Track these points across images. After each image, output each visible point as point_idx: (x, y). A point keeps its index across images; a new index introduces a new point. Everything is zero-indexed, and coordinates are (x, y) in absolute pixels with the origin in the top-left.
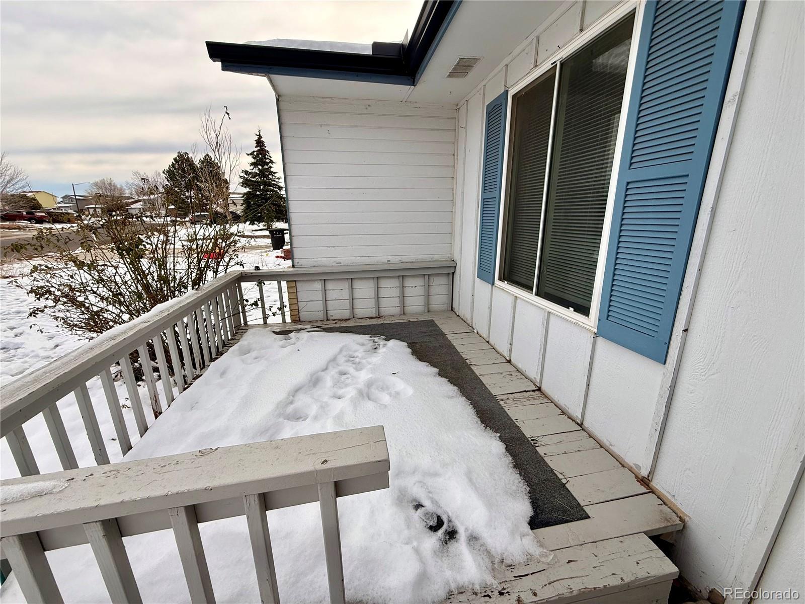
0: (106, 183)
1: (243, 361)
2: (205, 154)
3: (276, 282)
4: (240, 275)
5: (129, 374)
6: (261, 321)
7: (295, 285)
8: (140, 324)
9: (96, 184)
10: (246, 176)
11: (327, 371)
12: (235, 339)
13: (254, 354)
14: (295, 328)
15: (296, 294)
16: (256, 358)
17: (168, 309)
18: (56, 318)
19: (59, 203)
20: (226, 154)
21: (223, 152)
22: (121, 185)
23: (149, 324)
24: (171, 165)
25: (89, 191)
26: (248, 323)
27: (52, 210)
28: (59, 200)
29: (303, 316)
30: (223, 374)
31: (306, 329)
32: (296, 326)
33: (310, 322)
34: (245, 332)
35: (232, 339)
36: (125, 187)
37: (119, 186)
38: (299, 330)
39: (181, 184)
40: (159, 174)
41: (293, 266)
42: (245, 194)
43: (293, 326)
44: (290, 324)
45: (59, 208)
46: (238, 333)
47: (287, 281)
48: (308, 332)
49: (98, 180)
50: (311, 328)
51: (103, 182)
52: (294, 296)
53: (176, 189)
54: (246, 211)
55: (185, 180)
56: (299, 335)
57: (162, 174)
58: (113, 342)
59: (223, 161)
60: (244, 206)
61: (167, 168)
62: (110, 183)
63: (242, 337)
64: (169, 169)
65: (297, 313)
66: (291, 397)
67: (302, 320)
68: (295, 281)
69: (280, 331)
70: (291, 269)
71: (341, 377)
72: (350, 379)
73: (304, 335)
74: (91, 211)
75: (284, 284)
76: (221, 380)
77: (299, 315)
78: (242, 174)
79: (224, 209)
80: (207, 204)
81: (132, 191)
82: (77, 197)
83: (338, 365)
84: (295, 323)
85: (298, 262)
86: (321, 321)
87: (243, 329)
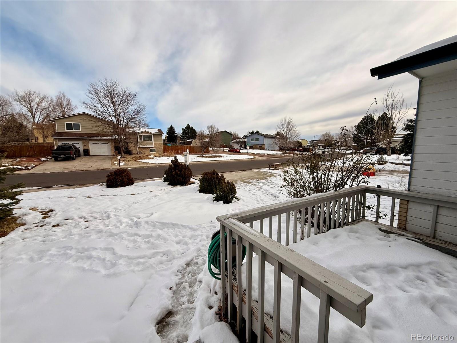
0: (327, 134)
1: (348, 235)
2: (383, 113)
3: (392, 198)
4: (366, 188)
5: (303, 220)
6: (374, 220)
7: (407, 203)
8: (304, 200)
9: (323, 135)
10: (409, 123)
11: (406, 270)
12: (352, 223)
13: (357, 235)
14: (399, 233)
15: (406, 209)
16: (357, 238)
17: (317, 197)
18: (287, 190)
19: (308, 144)
20: (398, 111)
21: (395, 110)
22: (333, 135)
23: (307, 200)
24: (360, 122)
25: (320, 138)
26: (365, 218)
27: (305, 147)
28: (309, 142)
29: (409, 226)
30: (336, 237)
31: (407, 236)
32: (399, 232)
33: (415, 233)
34: (360, 222)
35: (350, 223)
36: (334, 136)
37: (332, 135)
38: (400, 235)
39: (363, 132)
40: (353, 128)
41: (409, 190)
42: (405, 135)
43: (398, 230)
44: (396, 229)
45: (307, 146)
46: (356, 220)
47: (400, 199)
48: (408, 239)
49: (324, 133)
50: (413, 237)
51: (326, 134)
52: (405, 210)
53: (359, 135)
54: (403, 147)
55: (366, 129)
56: (397, 237)
57: (354, 127)
58: (293, 203)
59: (394, 116)
60: (402, 143)
61: (357, 124)
62: (329, 134)
63: (357, 223)
64: (359, 124)
65: (404, 223)
66: (365, 268)
67: (407, 229)
68: (408, 201)
69: (384, 230)
70: (407, 192)
71: (416, 280)
72: (424, 286)
73: (402, 240)
74: (318, 147)
75: (397, 201)
76: (333, 239)
77: (406, 225)
78: (406, 123)
79: (386, 145)
80: (376, 142)
81: (337, 137)
82: (315, 141)
83: (420, 272)
84: (400, 229)
85: (414, 188)
86: (426, 236)
87: (360, 220)
